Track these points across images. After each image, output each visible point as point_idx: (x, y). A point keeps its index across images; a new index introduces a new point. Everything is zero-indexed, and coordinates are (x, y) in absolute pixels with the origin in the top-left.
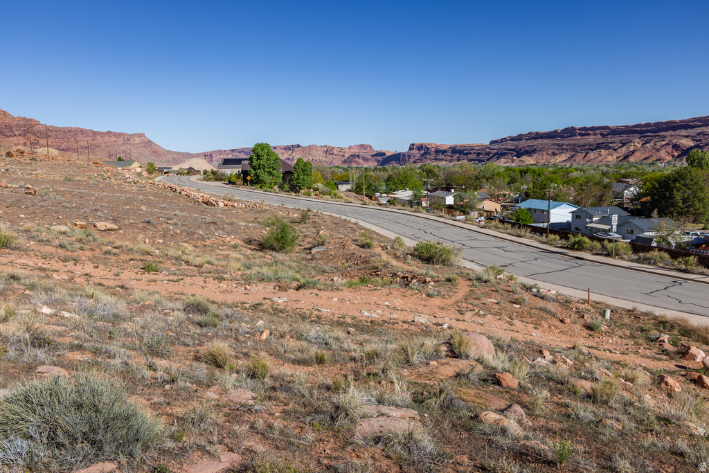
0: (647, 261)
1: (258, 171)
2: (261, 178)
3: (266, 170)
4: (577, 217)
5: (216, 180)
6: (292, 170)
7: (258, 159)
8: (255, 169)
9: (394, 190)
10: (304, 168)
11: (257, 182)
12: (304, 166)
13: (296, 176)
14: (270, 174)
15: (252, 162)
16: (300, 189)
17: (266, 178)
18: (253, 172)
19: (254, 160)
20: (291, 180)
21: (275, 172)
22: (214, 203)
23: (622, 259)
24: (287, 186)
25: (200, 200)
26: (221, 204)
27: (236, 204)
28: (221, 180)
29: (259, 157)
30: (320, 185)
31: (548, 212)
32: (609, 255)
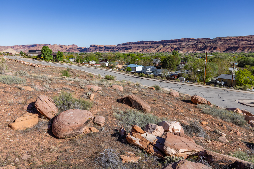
0: (157, 79)
1: (45, 55)
2: (46, 57)
3: (48, 55)
4: (143, 69)
5: (28, 58)
6: (56, 55)
7: (45, 51)
8: (43, 54)
9: (89, 61)
10: (60, 54)
11: (44, 59)
12: (60, 53)
13: (58, 57)
14: (49, 56)
15: (42, 52)
16: (59, 61)
17: (48, 57)
18: (43, 55)
19: (43, 51)
20: (56, 58)
21: (50, 55)
22: (34, 66)
23: (152, 78)
24: (55, 60)
25: (29, 65)
26: (37, 66)
27: (42, 66)
28: (30, 58)
29: (45, 50)
30: (65, 60)
31: (136, 68)
32: (149, 78)
